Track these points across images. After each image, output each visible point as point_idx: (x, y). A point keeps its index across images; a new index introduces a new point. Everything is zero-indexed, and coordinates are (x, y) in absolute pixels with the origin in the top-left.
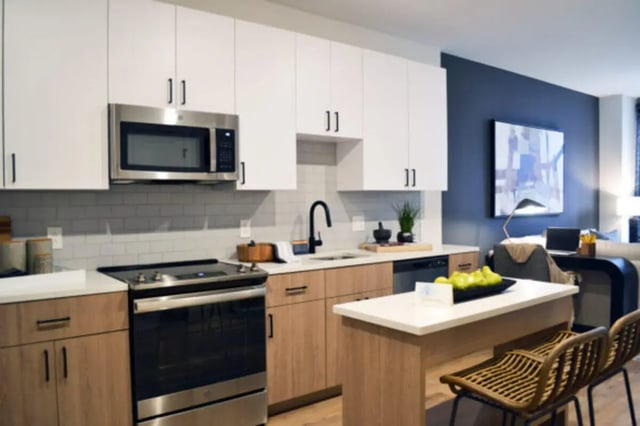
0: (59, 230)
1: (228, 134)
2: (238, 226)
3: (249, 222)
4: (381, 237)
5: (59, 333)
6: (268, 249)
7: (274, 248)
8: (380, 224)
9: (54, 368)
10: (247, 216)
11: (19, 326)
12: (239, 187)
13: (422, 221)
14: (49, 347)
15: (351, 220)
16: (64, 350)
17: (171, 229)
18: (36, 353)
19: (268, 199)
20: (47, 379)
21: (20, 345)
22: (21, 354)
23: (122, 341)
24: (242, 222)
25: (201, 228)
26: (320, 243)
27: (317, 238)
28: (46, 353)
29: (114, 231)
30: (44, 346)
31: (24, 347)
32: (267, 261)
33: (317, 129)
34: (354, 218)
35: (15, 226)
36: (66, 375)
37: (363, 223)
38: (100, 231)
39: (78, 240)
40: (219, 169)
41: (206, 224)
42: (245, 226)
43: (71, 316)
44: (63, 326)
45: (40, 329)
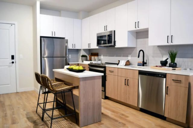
1: (111, 35)
3: (130, 56)
10: (130, 54)
19: (135, 50)
24: (129, 56)
26: (146, 63)
29: (109, 56)
34: (164, 56)
35: (99, 54)
39: (104, 57)
41: (122, 56)
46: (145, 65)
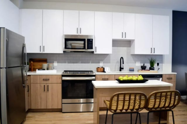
0: (56, 62)
1: (91, 40)
2: (99, 63)
3: (102, 62)
4: (143, 68)
5: (47, 82)
6: (102, 69)
7: (104, 69)
8: (144, 64)
9: (46, 89)
10: (102, 60)
11: (40, 80)
12: (95, 53)
13: (163, 64)
14: (45, 84)
15: (135, 63)
16: (48, 86)
17: (82, 63)
18: (43, 85)
19: (108, 56)
20: (44, 91)
21: (40, 83)
22: (40, 85)
23: (60, 85)
24: (100, 62)
25: (89, 63)
26: (123, 69)
27: (122, 67)
28: (44, 86)
29: (68, 63)
30: (44, 84)
31: (41, 84)
32: (102, 72)
33: (119, 37)
34: (136, 62)
35: (48, 61)
36: (48, 91)
37: (140, 64)
38: (65, 62)
39: (60, 64)
40: (88, 48)
41: (90, 62)
42: (101, 63)
43: (50, 79)
44: (48, 81)
45: (44, 81)
46: (122, 70)
